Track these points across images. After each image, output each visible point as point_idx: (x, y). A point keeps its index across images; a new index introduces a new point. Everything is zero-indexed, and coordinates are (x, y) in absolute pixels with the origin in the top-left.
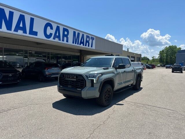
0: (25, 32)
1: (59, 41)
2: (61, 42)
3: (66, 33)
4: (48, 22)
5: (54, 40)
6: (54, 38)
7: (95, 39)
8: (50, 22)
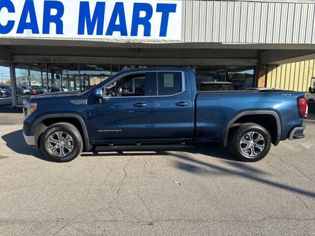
1: (36, 36)
2: (41, 36)
3: (54, 12)
5: (20, 36)
6: (20, 31)
7: (179, 8)
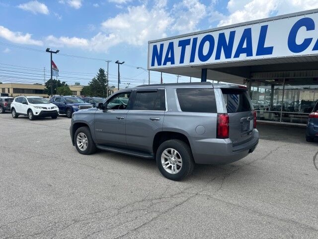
0: (250, 54)
4: (303, 17)
5: (315, 52)
6: (317, 48)
8: (307, 16)
